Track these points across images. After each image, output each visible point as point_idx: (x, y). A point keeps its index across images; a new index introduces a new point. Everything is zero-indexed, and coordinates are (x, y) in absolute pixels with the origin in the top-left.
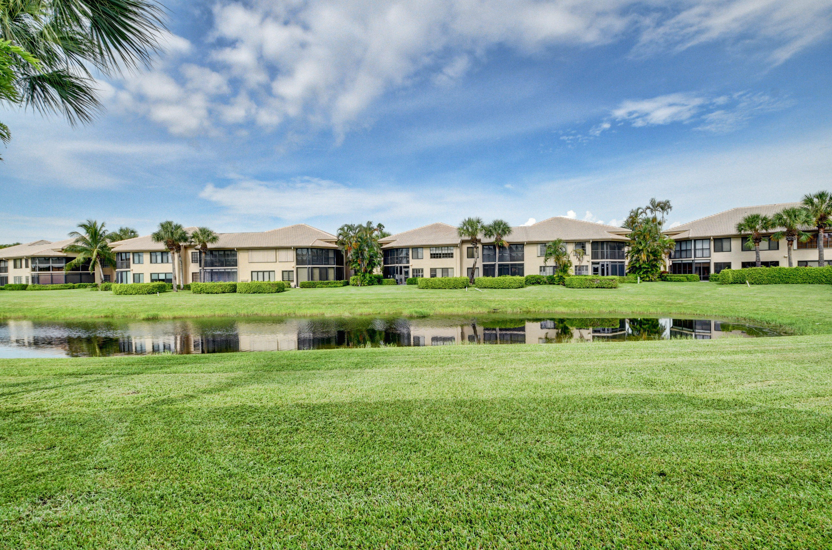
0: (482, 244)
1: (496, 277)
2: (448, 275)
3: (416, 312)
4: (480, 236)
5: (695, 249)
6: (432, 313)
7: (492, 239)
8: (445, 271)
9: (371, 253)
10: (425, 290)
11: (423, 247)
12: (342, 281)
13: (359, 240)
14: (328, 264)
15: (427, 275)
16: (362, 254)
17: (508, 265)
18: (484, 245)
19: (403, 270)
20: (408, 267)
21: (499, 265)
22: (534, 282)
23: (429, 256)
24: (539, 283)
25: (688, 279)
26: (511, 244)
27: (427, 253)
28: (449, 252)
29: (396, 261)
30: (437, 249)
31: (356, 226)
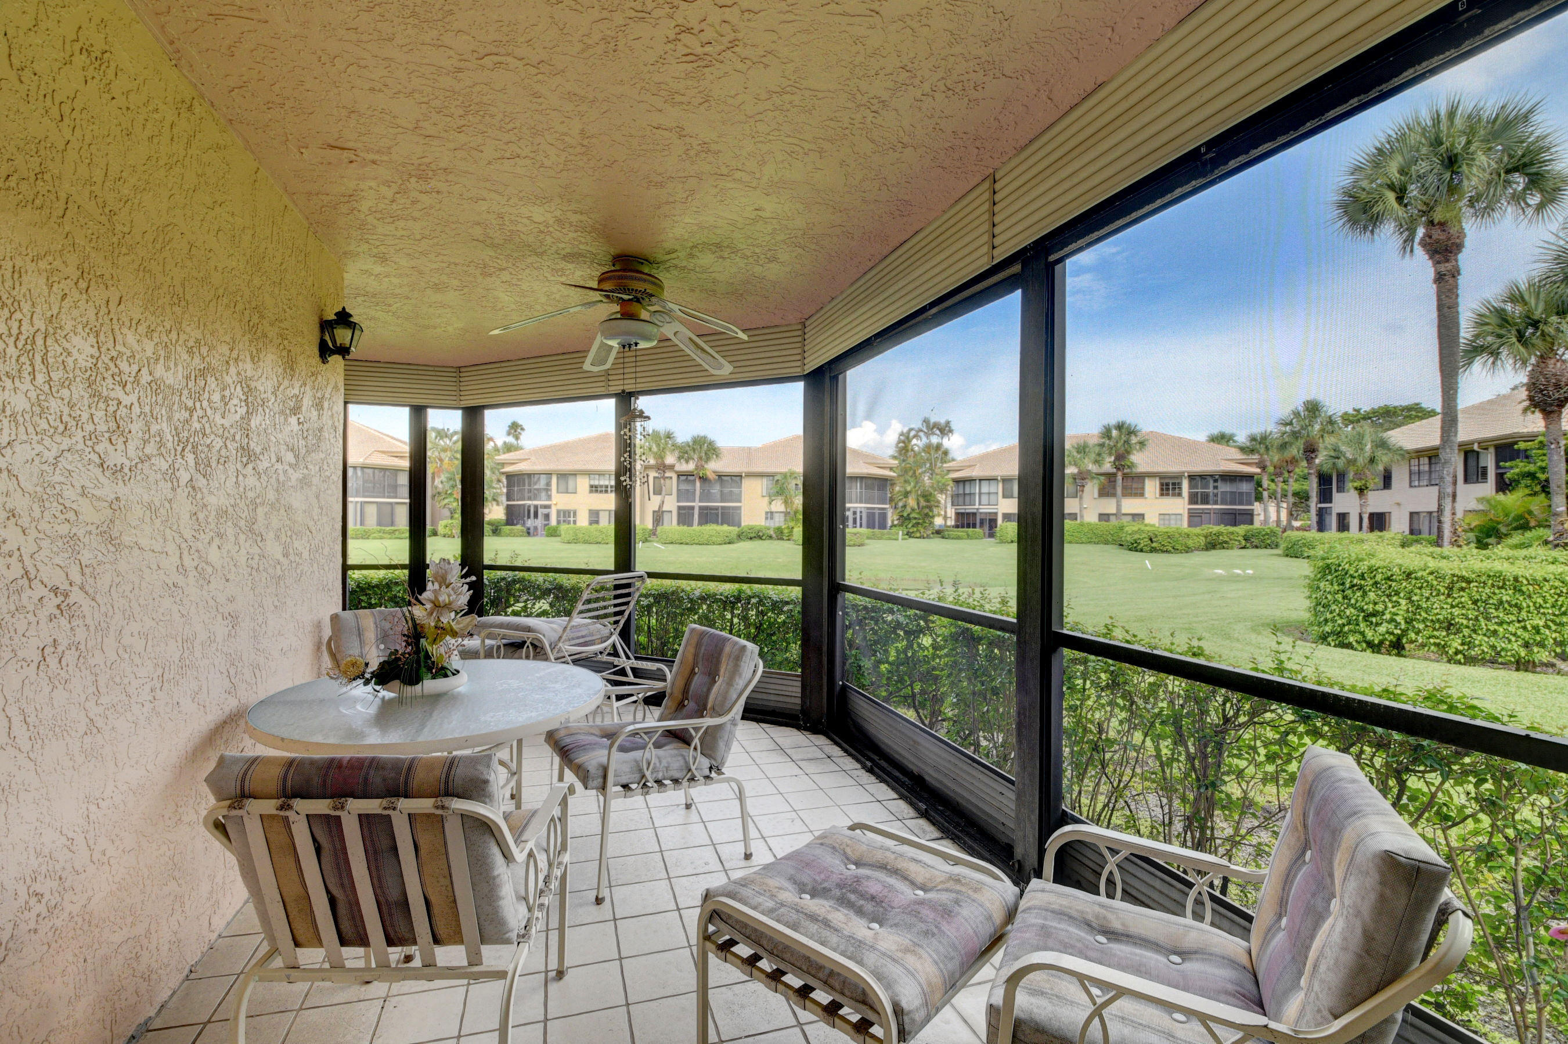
0: (676, 472)
1: (696, 527)
4: (670, 460)
5: (980, 494)
7: (691, 467)
10: (572, 546)
15: (583, 521)
17: (717, 508)
18: (680, 475)
19: (541, 511)
20: (548, 507)
21: (701, 508)
22: (753, 535)
23: (588, 488)
24: (760, 538)
25: (968, 535)
26: (720, 476)
27: (583, 484)
29: (526, 495)
30: (602, 477)
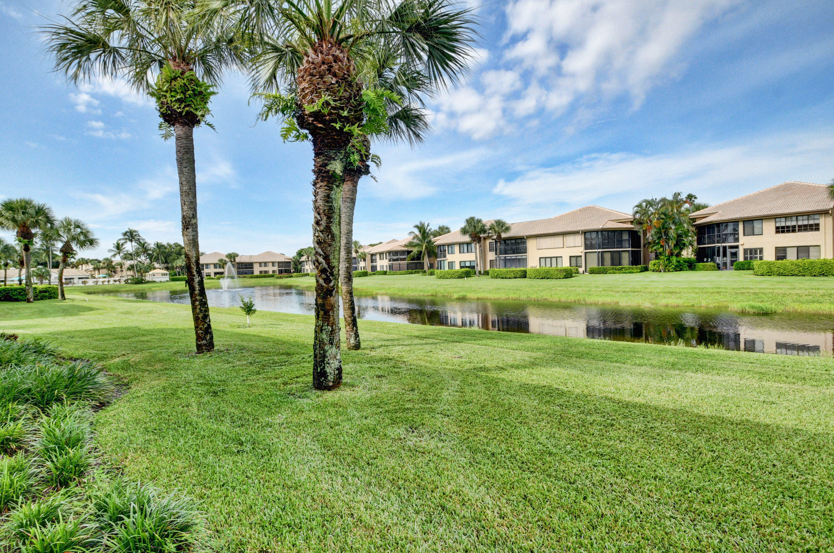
2: (808, 257)
3: (753, 307)
6: (780, 309)
8: (803, 250)
9: (680, 232)
11: (762, 219)
12: (639, 266)
13: (663, 216)
14: (622, 248)
16: (666, 234)
28: (811, 222)
31: (658, 200)
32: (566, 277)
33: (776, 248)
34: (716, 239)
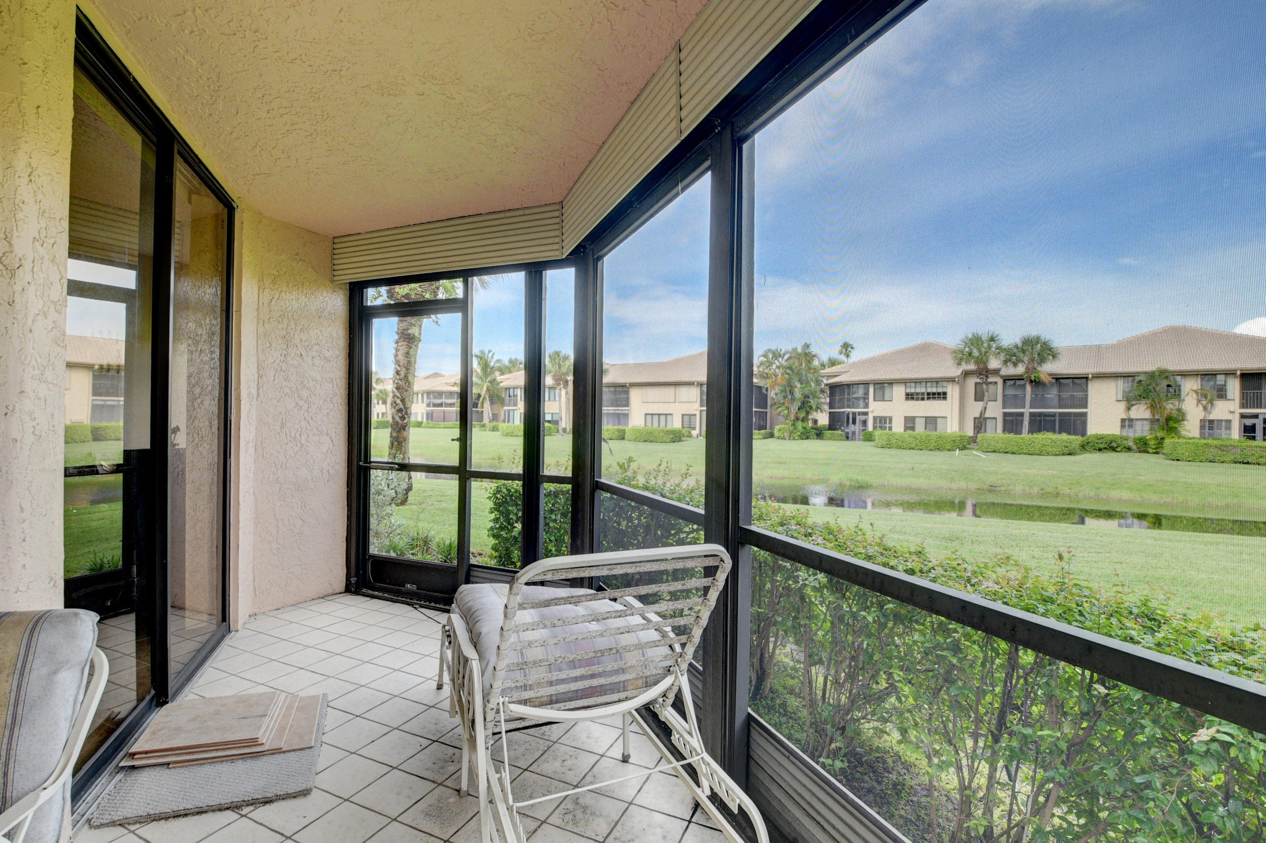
0: (1002, 377)
1: (1025, 435)
2: (936, 430)
3: (851, 480)
4: (994, 363)
6: (875, 482)
7: (1020, 370)
8: (931, 422)
9: (807, 392)
10: (886, 451)
11: (891, 383)
12: (763, 431)
13: (789, 371)
15: (898, 427)
16: (792, 393)
17: (1053, 415)
18: (1006, 380)
19: (859, 418)
20: (866, 414)
21: (1032, 414)
22: (1101, 446)
23: (904, 396)
24: (1114, 449)
26: (1058, 379)
27: (899, 392)
28: (940, 390)
30: (918, 385)
31: (783, 351)
32: (673, 441)
33: (905, 417)
34: (846, 403)
